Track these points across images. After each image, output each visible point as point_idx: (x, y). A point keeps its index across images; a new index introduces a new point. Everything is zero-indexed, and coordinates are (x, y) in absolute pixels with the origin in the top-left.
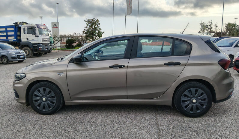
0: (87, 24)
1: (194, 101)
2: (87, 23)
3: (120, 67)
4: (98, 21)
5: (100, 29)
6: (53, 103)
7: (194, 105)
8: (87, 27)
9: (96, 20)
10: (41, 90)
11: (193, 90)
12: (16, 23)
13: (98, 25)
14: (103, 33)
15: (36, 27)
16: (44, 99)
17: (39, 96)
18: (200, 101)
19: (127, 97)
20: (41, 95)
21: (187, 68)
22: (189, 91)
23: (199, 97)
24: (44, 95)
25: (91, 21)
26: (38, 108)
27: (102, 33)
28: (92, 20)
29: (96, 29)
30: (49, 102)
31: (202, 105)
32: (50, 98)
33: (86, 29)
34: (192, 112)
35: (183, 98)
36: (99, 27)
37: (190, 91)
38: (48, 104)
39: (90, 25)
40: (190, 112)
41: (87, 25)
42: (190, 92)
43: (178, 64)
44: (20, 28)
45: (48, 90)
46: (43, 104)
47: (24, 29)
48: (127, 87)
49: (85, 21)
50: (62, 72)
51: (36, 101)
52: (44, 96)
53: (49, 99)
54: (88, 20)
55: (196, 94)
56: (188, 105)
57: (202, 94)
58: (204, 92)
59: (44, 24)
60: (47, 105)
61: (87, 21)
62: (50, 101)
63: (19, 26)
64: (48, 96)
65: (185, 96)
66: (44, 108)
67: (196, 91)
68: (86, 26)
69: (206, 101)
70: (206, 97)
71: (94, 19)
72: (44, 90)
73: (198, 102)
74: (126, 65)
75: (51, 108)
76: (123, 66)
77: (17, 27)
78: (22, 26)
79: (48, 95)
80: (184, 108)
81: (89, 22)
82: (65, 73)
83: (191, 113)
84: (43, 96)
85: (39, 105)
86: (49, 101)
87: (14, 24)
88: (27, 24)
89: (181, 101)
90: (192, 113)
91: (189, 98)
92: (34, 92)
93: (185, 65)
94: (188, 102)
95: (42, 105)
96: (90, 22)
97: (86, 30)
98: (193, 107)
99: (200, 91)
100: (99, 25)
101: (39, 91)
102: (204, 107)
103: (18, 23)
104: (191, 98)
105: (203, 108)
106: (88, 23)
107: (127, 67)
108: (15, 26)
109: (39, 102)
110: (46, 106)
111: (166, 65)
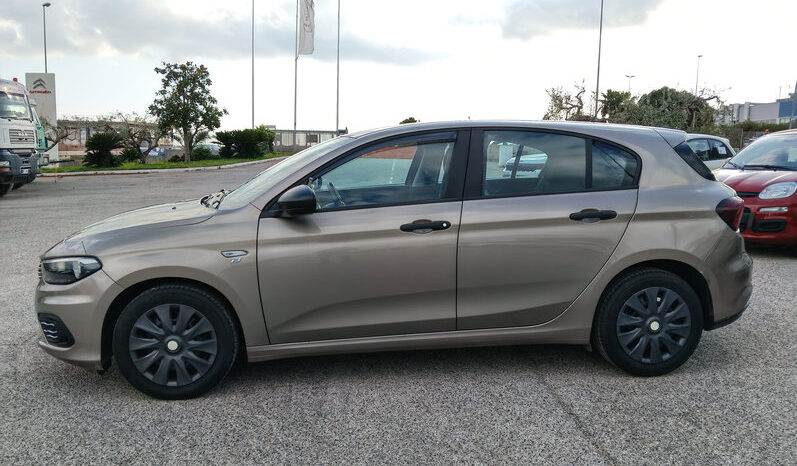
0: (163, 80)
1: (655, 326)
2: (163, 76)
3: (438, 227)
4: (203, 71)
5: (214, 101)
6: (205, 356)
7: (656, 338)
8: (163, 92)
9: (198, 66)
10: (163, 312)
13: (203, 87)
14: (224, 115)
16: (173, 345)
17: (152, 336)
18: (671, 325)
19: (456, 324)
20: (162, 332)
21: (634, 226)
22: (639, 296)
23: (668, 315)
24: (174, 328)
25: (180, 70)
26: (149, 376)
27: (220, 114)
28: (183, 67)
29: (195, 98)
30: (191, 354)
31: (676, 337)
32: (195, 339)
33: (160, 97)
34: (648, 361)
35: (624, 320)
36: (207, 92)
37: (643, 296)
38: (186, 362)
39: (174, 83)
40: (644, 360)
41: (166, 84)
42: (642, 300)
43: (608, 216)
45: (186, 312)
46: (168, 363)
48: (456, 293)
49: (157, 70)
50: (242, 247)
51: (143, 352)
52: (173, 333)
53: (193, 342)
54: (169, 67)
56: (636, 340)
57: (675, 304)
58: (681, 299)
59: (15, 80)
60: (182, 364)
61: (163, 72)
62: (193, 350)
64: (187, 332)
65: (630, 311)
66: (172, 375)
68: (160, 86)
69: (687, 324)
70: (686, 313)
71: (188, 64)
72: (174, 313)
73: (664, 329)
74: (454, 221)
75: (197, 376)
76: (445, 225)
79: (188, 328)
80: (627, 350)
81: (172, 75)
82: (252, 252)
83: (644, 364)
84: (169, 333)
85: (153, 368)
86: (190, 350)
89: (618, 328)
90: (649, 364)
91: (639, 320)
92: (134, 321)
93: (629, 218)
94: (637, 331)
95: (164, 365)
96: (176, 76)
97: (161, 102)
98: (652, 344)
99: (671, 295)
100: (207, 87)
101: (154, 317)
102: (681, 342)
104: (646, 317)
105: (679, 347)
106: (169, 77)
107: (460, 228)
109: (154, 354)
110: (177, 370)
111: (576, 218)
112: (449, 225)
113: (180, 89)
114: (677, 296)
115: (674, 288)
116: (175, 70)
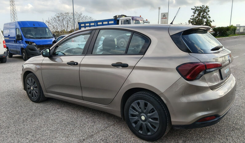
0: (193, 12)
1: (143, 118)
2: (194, 11)
3: (74, 64)
4: (207, 7)
5: (209, 17)
6: (37, 92)
7: (144, 123)
8: (193, 16)
9: (205, 7)
11: (142, 102)
12: (116, 17)
13: (207, 13)
14: (213, 22)
15: (131, 19)
18: (150, 120)
19: (83, 98)
20: (30, 84)
21: (135, 71)
23: (149, 114)
24: (32, 84)
25: (199, 8)
26: (30, 95)
27: (211, 22)
28: (201, 7)
29: (204, 17)
31: (154, 127)
33: (192, 17)
34: (141, 132)
35: (131, 111)
36: (208, 15)
37: (138, 103)
39: (197, 13)
40: (140, 131)
41: (195, 13)
43: (125, 66)
44: (118, 20)
45: (33, 80)
46: (32, 92)
47: (122, 21)
48: (81, 88)
49: (192, 9)
50: (40, 65)
51: (28, 88)
54: (196, 7)
55: (145, 109)
57: (152, 111)
58: (155, 109)
59: (140, 16)
60: (34, 93)
61: (194, 9)
63: (118, 19)
64: (34, 86)
65: (134, 108)
66: (33, 96)
67: (146, 105)
68: (193, 14)
69: (158, 122)
70: (157, 116)
71: (203, 6)
74: (79, 63)
77: (116, 20)
78: (120, 19)
81: (196, 10)
86: (34, 90)
87: (114, 17)
88: (126, 16)
89: (129, 114)
90: (141, 134)
91: (137, 113)
92: (27, 80)
94: (137, 118)
96: (198, 10)
97: (192, 19)
98: (143, 126)
99: (150, 106)
100: (208, 13)
103: (118, 17)
104: (140, 113)
106: (195, 11)
108: (115, 19)
109: (30, 90)
112: (77, 64)
113: (199, 15)
114: (152, 107)
115: (152, 103)
116: (197, 8)
